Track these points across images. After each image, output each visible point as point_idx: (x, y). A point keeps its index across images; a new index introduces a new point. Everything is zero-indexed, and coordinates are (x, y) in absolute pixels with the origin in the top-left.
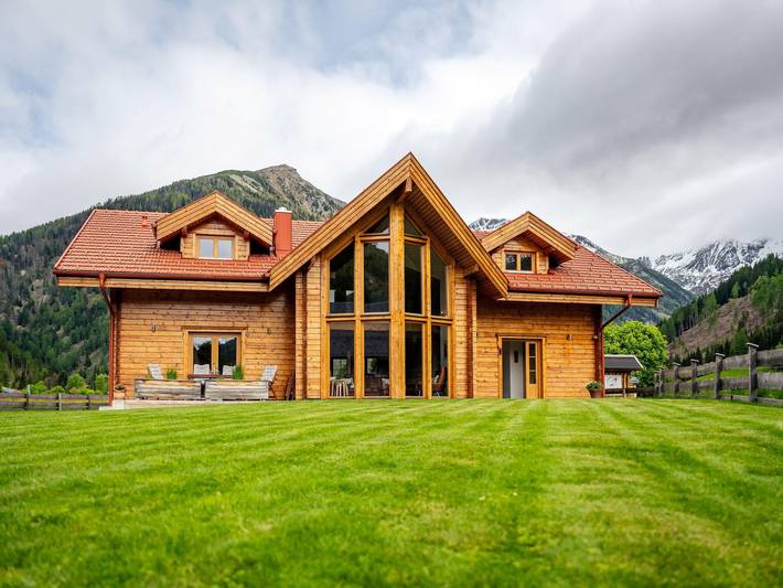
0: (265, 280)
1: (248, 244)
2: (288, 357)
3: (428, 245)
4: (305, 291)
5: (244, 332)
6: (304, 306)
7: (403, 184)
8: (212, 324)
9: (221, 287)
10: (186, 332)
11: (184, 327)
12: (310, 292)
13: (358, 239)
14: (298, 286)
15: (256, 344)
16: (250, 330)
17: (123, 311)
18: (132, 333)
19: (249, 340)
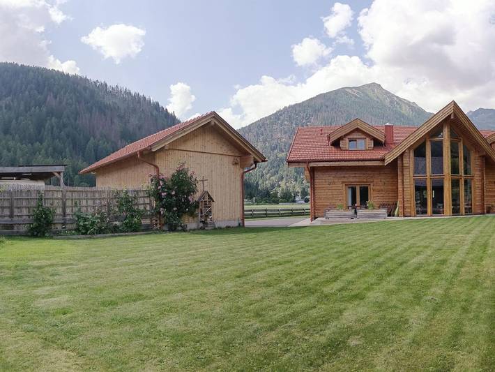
0: (383, 160)
1: (372, 142)
2: (393, 195)
3: (462, 142)
4: (403, 164)
5: (372, 184)
6: (402, 172)
7: (450, 115)
8: (357, 180)
9: (361, 164)
10: (344, 184)
11: (343, 182)
12: (405, 165)
13: (428, 140)
14: (399, 162)
15: (378, 190)
16: (375, 183)
17: (316, 176)
18: (320, 186)
19: (374, 188)
